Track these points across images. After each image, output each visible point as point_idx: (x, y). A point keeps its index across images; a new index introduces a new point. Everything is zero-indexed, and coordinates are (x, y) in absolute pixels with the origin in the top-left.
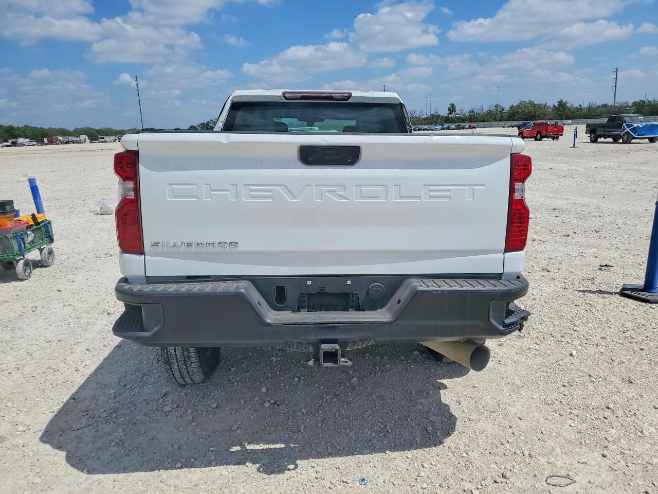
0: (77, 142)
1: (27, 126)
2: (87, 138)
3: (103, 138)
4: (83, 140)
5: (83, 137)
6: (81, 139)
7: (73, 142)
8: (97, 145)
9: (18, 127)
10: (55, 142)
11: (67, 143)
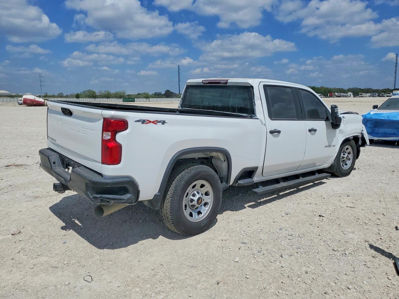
0: (346, 96)
1: (322, 87)
2: (352, 94)
3: (362, 94)
4: (349, 95)
5: (349, 93)
6: (348, 95)
7: (343, 96)
8: (357, 99)
9: (317, 87)
10: (334, 96)
11: (340, 97)
